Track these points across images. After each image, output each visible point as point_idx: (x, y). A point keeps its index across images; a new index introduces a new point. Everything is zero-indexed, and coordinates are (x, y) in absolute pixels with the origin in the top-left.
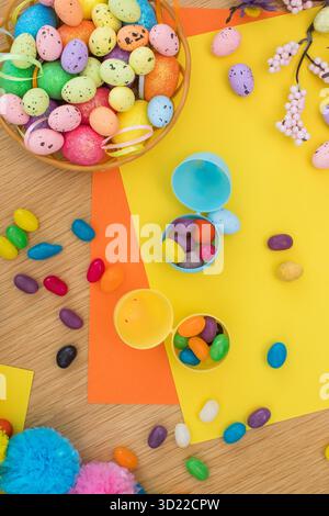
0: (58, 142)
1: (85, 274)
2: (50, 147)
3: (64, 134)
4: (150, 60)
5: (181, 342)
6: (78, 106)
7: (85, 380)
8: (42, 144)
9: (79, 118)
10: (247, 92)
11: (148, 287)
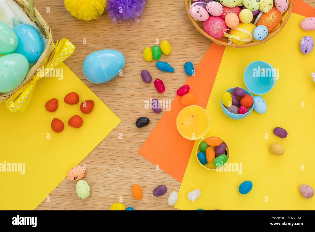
0: (205, 17)
1: (176, 90)
2: (200, 16)
3: (210, 15)
4: (270, 4)
5: (204, 146)
6: (224, 7)
7: (143, 141)
8: (198, 12)
9: (222, 12)
10: (306, 51)
11: (205, 108)
